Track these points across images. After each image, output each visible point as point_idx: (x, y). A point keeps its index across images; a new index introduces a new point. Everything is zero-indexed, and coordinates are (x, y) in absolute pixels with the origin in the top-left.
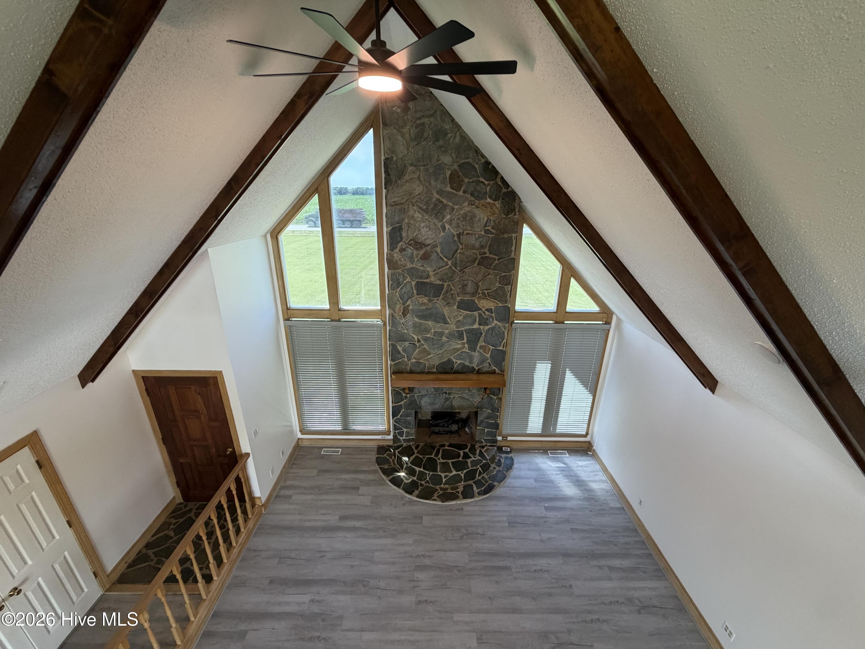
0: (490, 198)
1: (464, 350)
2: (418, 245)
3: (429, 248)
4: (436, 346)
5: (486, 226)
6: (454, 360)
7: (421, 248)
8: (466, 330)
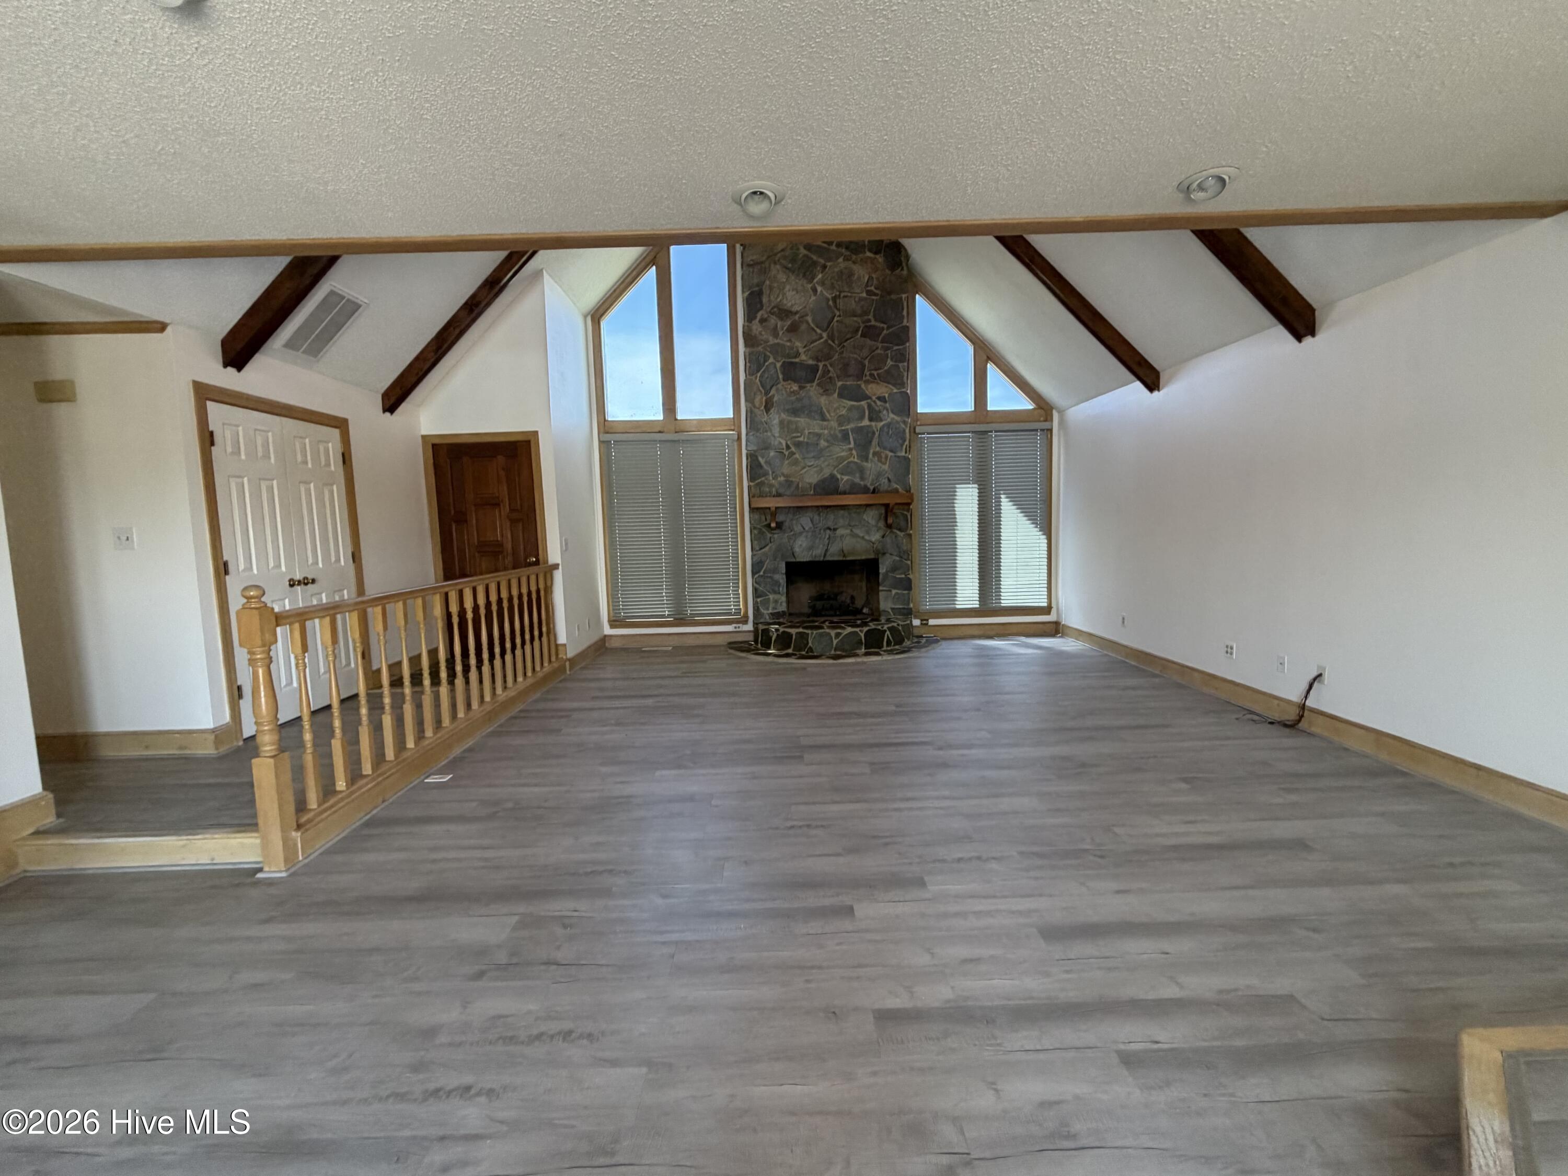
0: (870, 251)
1: (852, 459)
2: (784, 313)
3: (797, 317)
4: (812, 454)
5: (867, 285)
6: (839, 476)
7: (787, 316)
8: (852, 430)
